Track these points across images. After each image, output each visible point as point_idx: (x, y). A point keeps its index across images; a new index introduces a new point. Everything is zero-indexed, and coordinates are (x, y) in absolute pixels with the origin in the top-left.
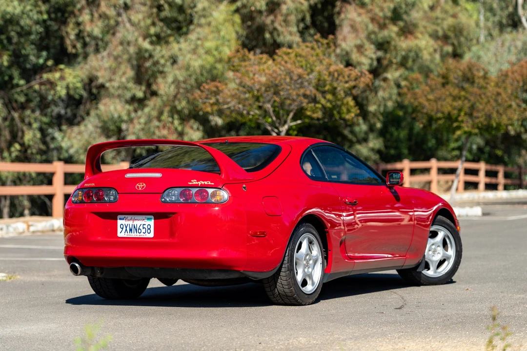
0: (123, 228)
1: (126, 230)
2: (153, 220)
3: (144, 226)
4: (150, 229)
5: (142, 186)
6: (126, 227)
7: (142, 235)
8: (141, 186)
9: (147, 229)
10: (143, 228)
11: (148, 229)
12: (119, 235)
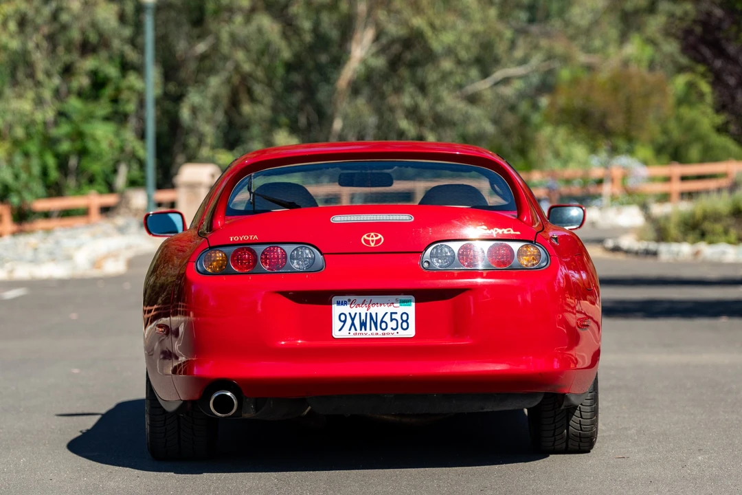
0: (344, 322)
1: (353, 324)
2: (413, 304)
3: (394, 316)
4: (406, 321)
5: (375, 238)
6: (353, 319)
7: (390, 333)
8: (373, 239)
9: (400, 321)
10: (392, 320)
11: (403, 321)
12: (336, 334)
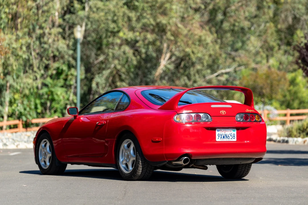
2: (236, 131)
5: (224, 112)
6: (221, 136)
7: (230, 140)
8: (223, 112)
10: (231, 136)
11: (234, 136)
12: (217, 140)
